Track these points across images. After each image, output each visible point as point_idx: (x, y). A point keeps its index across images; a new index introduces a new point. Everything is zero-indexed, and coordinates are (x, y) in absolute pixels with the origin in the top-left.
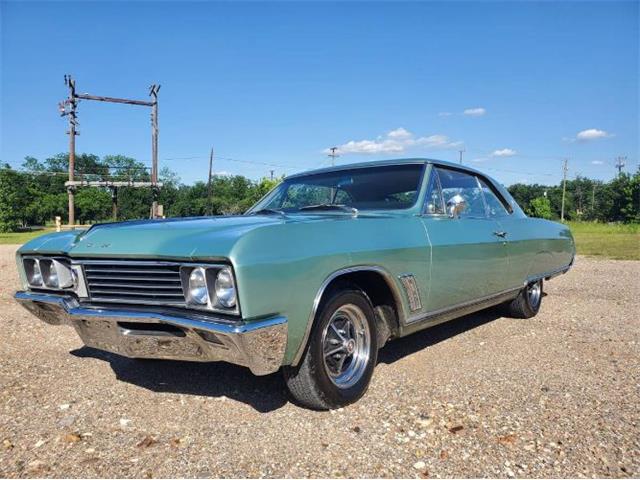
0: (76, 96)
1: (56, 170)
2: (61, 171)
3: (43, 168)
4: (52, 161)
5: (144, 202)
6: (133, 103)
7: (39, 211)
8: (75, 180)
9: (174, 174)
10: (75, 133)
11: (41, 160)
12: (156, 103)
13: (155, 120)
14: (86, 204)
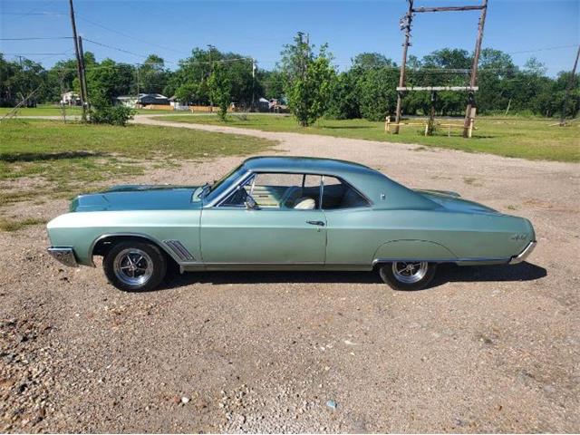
0: (413, 11)
1: (430, 66)
2: (435, 67)
3: (421, 64)
4: (427, 58)
5: (504, 95)
6: (463, 9)
7: (411, 102)
8: (404, 86)
9: (540, 65)
10: (408, 44)
11: (420, 58)
12: (486, 6)
13: (482, 24)
14: (448, 97)
